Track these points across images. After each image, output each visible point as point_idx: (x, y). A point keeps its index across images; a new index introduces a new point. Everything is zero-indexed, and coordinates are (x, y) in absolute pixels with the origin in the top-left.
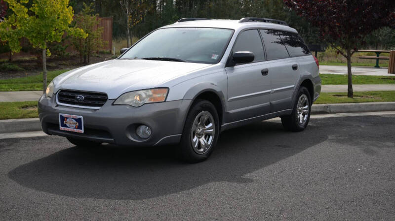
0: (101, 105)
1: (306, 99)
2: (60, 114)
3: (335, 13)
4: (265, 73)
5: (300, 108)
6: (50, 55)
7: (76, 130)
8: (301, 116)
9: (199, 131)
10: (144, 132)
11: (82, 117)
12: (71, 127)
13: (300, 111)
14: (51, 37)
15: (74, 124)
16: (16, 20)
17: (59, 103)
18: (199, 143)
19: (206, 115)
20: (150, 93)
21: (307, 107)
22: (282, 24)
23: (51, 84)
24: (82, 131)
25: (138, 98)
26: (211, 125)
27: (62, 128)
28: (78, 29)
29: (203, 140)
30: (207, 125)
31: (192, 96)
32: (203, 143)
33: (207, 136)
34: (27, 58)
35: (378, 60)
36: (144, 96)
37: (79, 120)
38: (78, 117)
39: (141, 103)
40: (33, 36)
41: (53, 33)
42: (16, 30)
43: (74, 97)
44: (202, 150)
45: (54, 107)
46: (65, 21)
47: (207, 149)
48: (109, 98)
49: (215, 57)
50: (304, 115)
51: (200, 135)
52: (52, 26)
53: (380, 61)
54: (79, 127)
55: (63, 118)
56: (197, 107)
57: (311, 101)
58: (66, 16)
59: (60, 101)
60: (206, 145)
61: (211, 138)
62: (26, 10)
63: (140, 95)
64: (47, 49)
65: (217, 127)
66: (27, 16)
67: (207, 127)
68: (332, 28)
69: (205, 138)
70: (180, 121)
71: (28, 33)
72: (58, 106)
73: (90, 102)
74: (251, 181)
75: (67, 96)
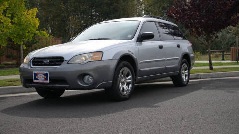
0: (60, 64)
1: (186, 66)
2: (34, 72)
3: (198, 19)
4: (161, 47)
5: (183, 72)
6: (25, 48)
7: (44, 82)
8: (184, 77)
9: (123, 80)
10: (88, 80)
11: (48, 73)
12: (41, 80)
13: (183, 74)
14: (26, 37)
15: (43, 77)
16: (4, 27)
17: (32, 66)
18: (123, 88)
19: (127, 70)
20: (91, 55)
21: (187, 71)
22: (168, 21)
23: (28, 56)
24: (48, 82)
25: (84, 58)
26: (130, 77)
27: (35, 81)
28: (43, 31)
29: (125, 86)
30: (128, 77)
31: (118, 57)
32: (126, 89)
33: (128, 84)
34: (10, 62)
35: (223, 55)
36: (87, 57)
37: (46, 75)
38: (46, 73)
39: (86, 61)
40: (14, 37)
41: (27, 34)
42: (4, 32)
43: (42, 62)
44: (125, 93)
45: (30, 68)
46: (34, 27)
47: (129, 92)
48: (65, 59)
49: (130, 36)
50: (186, 76)
51: (123, 83)
52: (26, 30)
53: (224, 56)
54: (47, 79)
55: (36, 75)
56: (121, 65)
57: (189, 68)
58: (35, 23)
59: (33, 65)
60: (128, 90)
61: (130, 85)
62: (10, 21)
63: (85, 57)
64: (23, 44)
65: (134, 78)
66: (10, 24)
67: (128, 78)
68: (197, 29)
69: (127, 85)
70: (111, 74)
71: (12, 34)
72: (32, 68)
73: (53, 63)
74: (159, 106)
75: (37, 61)
